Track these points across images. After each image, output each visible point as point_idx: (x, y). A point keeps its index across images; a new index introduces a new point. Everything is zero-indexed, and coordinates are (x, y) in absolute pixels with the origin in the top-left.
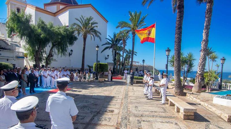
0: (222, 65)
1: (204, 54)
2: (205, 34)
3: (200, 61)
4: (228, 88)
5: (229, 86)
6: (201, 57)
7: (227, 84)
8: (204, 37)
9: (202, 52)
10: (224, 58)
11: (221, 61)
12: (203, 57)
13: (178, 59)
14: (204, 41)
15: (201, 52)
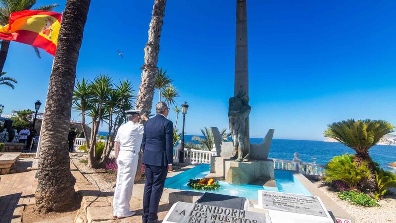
0: (184, 116)
1: (148, 76)
2: (153, 31)
3: (139, 92)
4: (192, 157)
5: (194, 154)
6: (143, 83)
7: (192, 150)
8: (151, 38)
9: (146, 71)
10: (186, 103)
11: (183, 108)
12: (146, 82)
13: (62, 69)
14: (150, 44)
15: (143, 72)
